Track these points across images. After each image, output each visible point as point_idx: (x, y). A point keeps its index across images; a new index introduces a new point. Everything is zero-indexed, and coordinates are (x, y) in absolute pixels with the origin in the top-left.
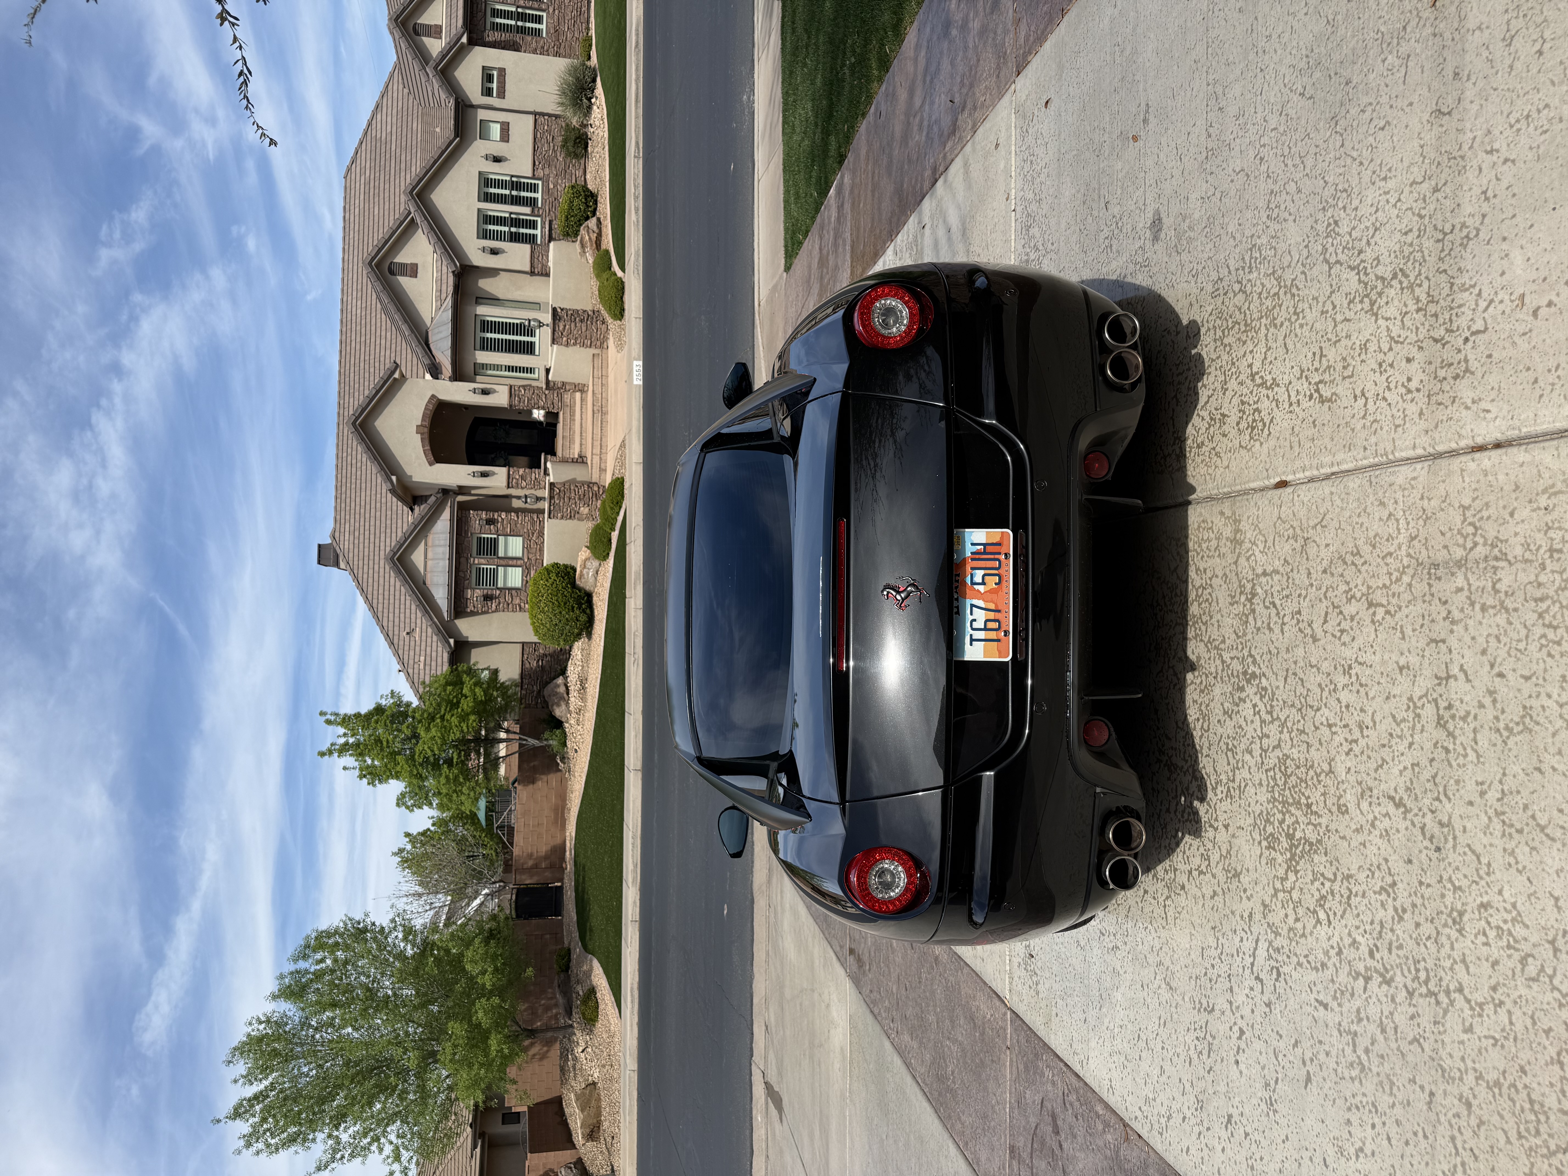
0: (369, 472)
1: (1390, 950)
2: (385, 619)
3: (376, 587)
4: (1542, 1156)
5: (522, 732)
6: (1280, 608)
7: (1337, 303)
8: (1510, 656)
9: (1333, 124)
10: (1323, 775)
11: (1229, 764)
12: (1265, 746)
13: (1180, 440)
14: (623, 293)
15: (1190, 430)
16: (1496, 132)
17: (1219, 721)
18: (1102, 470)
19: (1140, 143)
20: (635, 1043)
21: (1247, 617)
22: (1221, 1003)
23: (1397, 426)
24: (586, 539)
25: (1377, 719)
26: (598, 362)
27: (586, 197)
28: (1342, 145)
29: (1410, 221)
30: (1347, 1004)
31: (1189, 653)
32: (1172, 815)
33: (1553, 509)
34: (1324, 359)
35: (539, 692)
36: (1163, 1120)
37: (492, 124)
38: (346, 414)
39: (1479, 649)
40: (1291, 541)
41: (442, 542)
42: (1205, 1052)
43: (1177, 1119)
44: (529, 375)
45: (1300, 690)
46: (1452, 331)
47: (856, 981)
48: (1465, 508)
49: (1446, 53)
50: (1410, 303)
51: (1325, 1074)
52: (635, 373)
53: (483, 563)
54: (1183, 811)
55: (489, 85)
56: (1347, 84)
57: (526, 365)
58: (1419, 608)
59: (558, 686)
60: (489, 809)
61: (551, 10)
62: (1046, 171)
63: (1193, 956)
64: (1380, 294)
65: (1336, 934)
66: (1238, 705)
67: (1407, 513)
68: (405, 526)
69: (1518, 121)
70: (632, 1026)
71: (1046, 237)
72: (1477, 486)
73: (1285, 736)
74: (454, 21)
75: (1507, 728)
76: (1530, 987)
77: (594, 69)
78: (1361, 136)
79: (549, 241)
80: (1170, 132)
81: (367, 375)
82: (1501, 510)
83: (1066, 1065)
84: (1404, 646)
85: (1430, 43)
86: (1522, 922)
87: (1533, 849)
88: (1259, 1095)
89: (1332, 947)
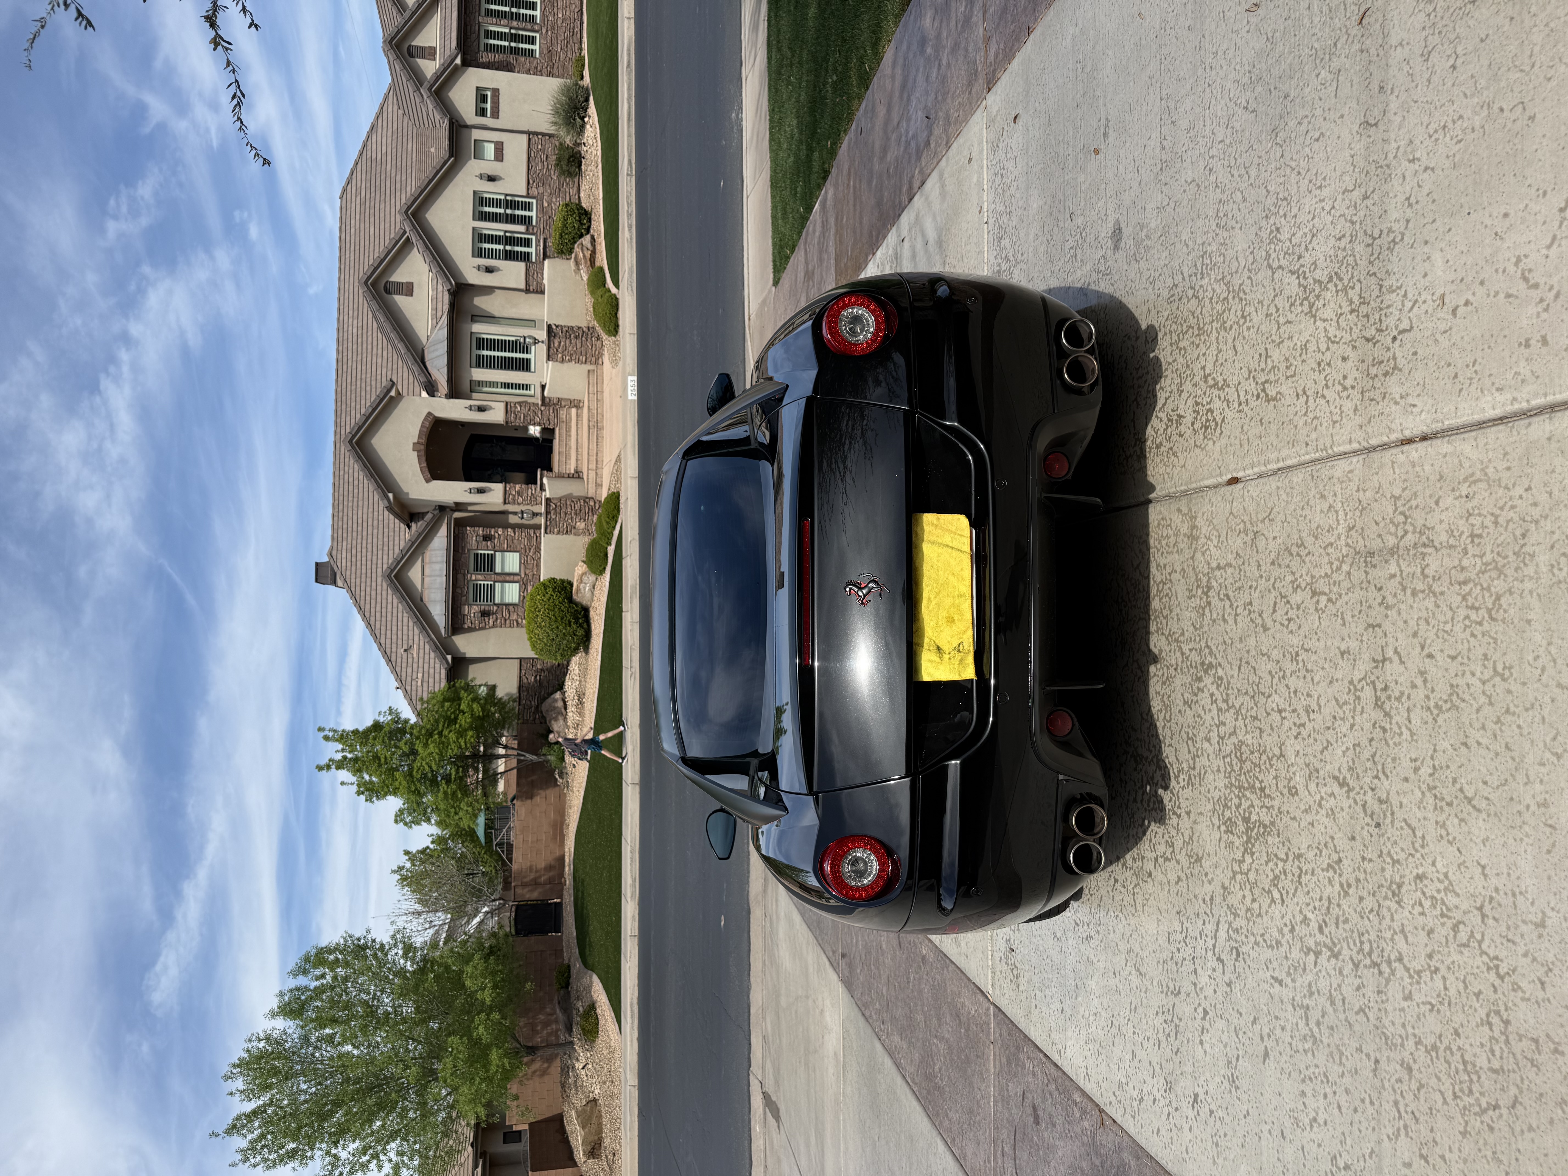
0: (366, 490)
1: (1337, 924)
2: (383, 637)
3: (373, 605)
4: (1475, 1114)
5: (520, 747)
6: (1233, 600)
7: (1280, 306)
8: (1438, 637)
9: (1273, 137)
10: (1275, 759)
11: (1189, 752)
12: (1222, 734)
13: (1141, 441)
14: (617, 309)
15: (1149, 431)
16: (1417, 142)
17: (1180, 711)
18: (1063, 470)
19: (1101, 156)
20: (635, 1058)
21: (1203, 609)
22: (1187, 987)
23: (1335, 422)
24: (582, 554)
25: (1322, 703)
26: (593, 379)
27: (580, 215)
28: (1282, 156)
29: (1342, 226)
30: (1300, 979)
31: (1152, 646)
32: (1139, 805)
33: (1473, 497)
34: (1269, 360)
35: (537, 707)
36: (1135, 1104)
37: (486, 144)
38: (343, 432)
39: (1410, 632)
40: (1243, 535)
41: (439, 559)
42: (1173, 1034)
43: (1148, 1101)
44: (525, 392)
45: (1253, 678)
46: (1382, 331)
47: (848, 984)
48: (1396, 498)
49: (1372, 68)
50: (1345, 304)
51: (1281, 1048)
52: (630, 388)
53: (481, 579)
54: (1149, 801)
55: (483, 105)
56: (1285, 98)
57: (521, 382)
58: (1357, 595)
59: (556, 700)
60: (488, 827)
61: (544, 31)
62: (1015, 184)
63: (1160, 941)
64: (1318, 297)
65: (1289, 913)
66: (1196, 695)
67: (1346, 505)
68: (402, 543)
69: (1436, 131)
70: (632, 1041)
71: (1016, 247)
72: (1406, 477)
73: (1240, 723)
74: (447, 42)
75: (1437, 706)
76: (1461, 952)
77: (587, 89)
78: (1298, 147)
79: (544, 259)
80: (1128, 145)
81: (363, 394)
82: (1427, 499)
83: (1046, 1055)
84: (1345, 632)
85: (1358, 59)
86: (1454, 891)
87: (1462, 820)
88: (1222, 1072)
89: (1286, 925)
